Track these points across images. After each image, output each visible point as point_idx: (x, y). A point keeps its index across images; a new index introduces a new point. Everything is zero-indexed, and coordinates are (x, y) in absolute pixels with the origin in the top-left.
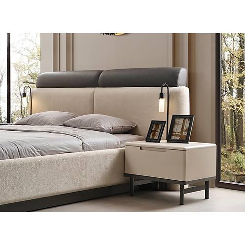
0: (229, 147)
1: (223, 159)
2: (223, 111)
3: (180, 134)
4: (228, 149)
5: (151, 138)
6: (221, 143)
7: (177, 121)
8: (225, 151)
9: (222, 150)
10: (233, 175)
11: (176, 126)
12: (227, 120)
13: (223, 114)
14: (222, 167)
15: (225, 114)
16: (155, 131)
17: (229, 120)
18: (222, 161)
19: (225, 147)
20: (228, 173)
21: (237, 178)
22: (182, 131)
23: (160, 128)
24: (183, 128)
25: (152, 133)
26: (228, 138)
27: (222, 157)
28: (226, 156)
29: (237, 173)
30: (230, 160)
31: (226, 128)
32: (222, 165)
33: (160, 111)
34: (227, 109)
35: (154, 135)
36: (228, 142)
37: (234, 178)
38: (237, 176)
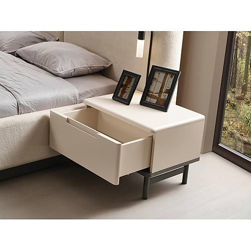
0: (239, 93)
1: (228, 110)
2: (238, 37)
3: (157, 95)
4: (237, 95)
5: (119, 95)
6: (229, 86)
7: (156, 75)
8: (233, 99)
9: (229, 96)
10: (239, 140)
11: (154, 83)
12: (242, 51)
13: (237, 42)
14: (225, 123)
15: (240, 42)
16: (126, 86)
17: (245, 51)
18: (226, 114)
19: (234, 92)
20: (232, 135)
21: (245, 148)
22: (161, 92)
23: (132, 83)
24: (162, 88)
25: (122, 89)
26: (240, 78)
27: (227, 107)
28: (234, 106)
29: (246, 140)
30: (239, 114)
31: (239, 64)
32: (225, 119)
33: (137, 56)
34: (244, 36)
35: (123, 92)
36: (239, 85)
37: (240, 145)
38: (245, 143)
